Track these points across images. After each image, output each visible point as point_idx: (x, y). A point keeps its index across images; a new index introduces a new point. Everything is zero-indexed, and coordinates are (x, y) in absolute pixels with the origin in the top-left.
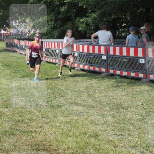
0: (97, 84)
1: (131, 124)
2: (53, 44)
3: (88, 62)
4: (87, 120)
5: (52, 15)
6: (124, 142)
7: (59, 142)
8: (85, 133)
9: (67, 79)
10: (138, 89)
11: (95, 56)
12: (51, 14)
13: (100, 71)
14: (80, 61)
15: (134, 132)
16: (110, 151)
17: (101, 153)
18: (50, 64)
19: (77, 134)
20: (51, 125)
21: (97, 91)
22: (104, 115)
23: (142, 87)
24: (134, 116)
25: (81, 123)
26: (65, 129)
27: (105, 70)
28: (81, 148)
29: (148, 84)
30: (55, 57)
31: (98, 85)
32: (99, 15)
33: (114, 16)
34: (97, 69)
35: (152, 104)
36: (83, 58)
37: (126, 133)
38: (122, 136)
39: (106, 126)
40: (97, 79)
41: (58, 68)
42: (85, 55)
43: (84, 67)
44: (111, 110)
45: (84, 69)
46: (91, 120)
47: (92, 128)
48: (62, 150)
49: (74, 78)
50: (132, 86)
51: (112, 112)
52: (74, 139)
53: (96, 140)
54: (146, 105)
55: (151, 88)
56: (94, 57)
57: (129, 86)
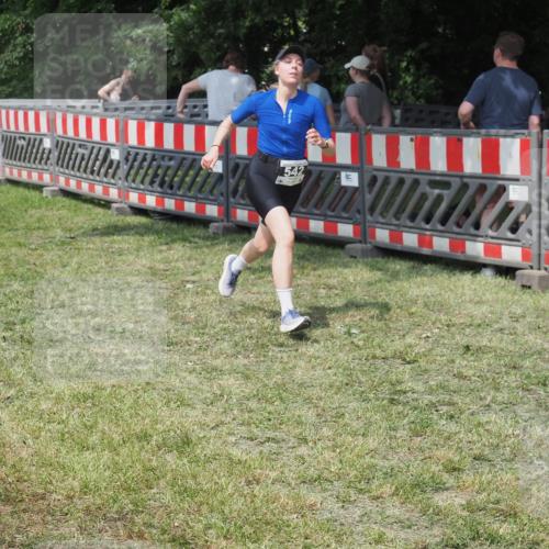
0: (189, 259)
1: (308, 400)
2: (31, 115)
3: (158, 180)
4: (154, 389)
5: (27, 12)
6: (284, 465)
7: (50, 469)
8: (145, 436)
9: (83, 243)
10: (335, 277)
11: (184, 159)
12: (25, 8)
13: (200, 215)
14: (130, 178)
15: (317, 428)
16: (231, 496)
17: (202, 504)
18: (21, 190)
19: (117, 437)
20: (22, 406)
21: (189, 286)
22: (212, 372)
23: (346, 271)
24: (319, 372)
25: (129, 401)
26: (74, 421)
27: (219, 211)
28: (128, 489)
29: (370, 259)
30: (40, 163)
31: (194, 263)
32: (200, 13)
33: (252, 20)
34: (190, 207)
35: (381, 329)
36: (141, 167)
37: (288, 432)
38: (278, 442)
39: (221, 410)
40: (190, 242)
41: (48, 203)
42: (149, 158)
43: (142, 199)
44: (239, 353)
45: (142, 205)
46: (168, 390)
47: (171, 416)
48: (60, 497)
49: (107, 239)
50: (315, 269)
51: (241, 361)
52: (106, 457)
53: (185, 460)
54: (362, 335)
55: (379, 274)
56: (181, 163)
57: (303, 267)
